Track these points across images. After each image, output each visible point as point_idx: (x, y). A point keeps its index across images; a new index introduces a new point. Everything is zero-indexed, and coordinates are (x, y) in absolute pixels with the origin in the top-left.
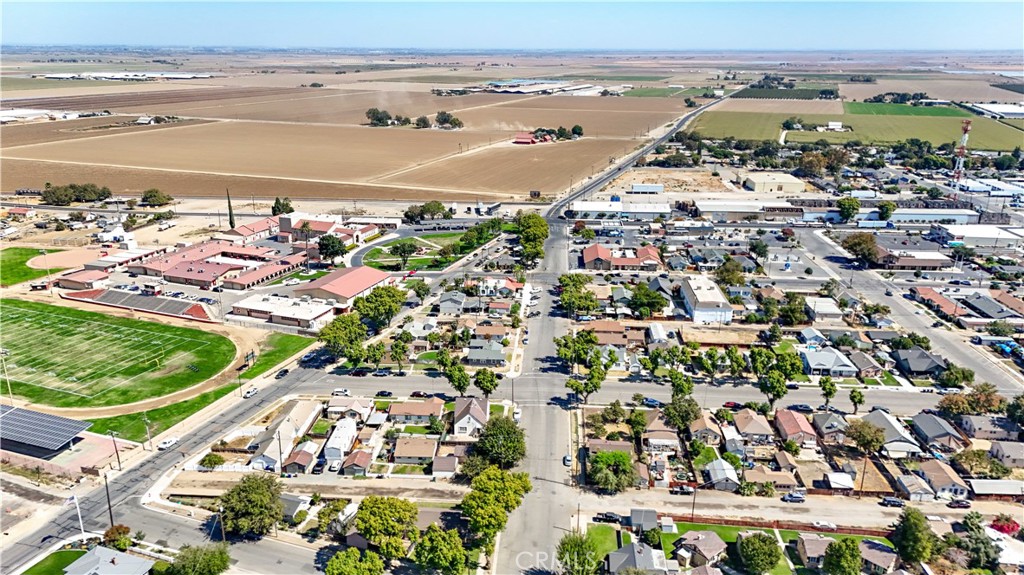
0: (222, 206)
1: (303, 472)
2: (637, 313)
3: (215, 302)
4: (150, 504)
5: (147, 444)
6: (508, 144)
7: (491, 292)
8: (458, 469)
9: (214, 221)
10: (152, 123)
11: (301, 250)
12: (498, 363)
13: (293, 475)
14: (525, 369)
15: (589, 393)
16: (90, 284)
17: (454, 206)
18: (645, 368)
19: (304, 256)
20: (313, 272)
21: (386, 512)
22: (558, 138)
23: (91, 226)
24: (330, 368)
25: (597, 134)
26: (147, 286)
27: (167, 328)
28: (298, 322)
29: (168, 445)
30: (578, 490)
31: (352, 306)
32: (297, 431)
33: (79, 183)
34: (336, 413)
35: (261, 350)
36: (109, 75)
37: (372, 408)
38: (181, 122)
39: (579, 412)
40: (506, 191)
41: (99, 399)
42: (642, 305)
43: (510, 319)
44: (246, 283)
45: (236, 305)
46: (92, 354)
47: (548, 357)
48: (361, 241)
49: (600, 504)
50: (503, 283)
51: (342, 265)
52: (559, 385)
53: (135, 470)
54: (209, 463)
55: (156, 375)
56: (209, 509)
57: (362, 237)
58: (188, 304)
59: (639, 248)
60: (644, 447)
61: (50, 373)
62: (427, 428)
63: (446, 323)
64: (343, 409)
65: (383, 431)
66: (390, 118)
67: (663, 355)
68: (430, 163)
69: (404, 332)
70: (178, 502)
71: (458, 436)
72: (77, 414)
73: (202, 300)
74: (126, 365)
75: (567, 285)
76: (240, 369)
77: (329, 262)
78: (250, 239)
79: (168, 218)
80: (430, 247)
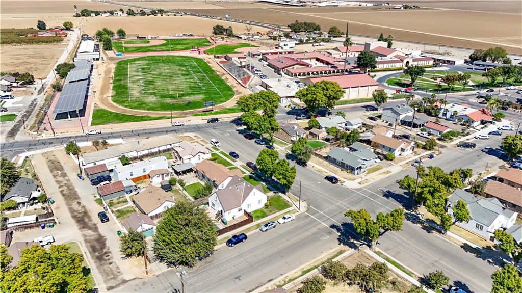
7: (451, 116)
10: (402, 8)
12: (351, 169)
14: (374, 185)
19: (354, 67)
38: (419, 9)
41: (130, 103)
44: (293, 72)
50: (469, 112)
55: (170, 101)
58: (248, 75)
61: (143, 88)
72: (109, 106)
74: (171, 93)
76: (205, 111)
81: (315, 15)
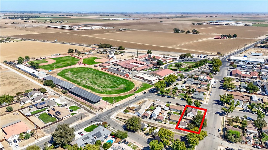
0: (135, 51)
1: (147, 118)
2: (248, 91)
3: (131, 74)
4: (112, 118)
5: (113, 104)
6: (212, 39)
7: (202, 79)
8: (187, 126)
9: (133, 54)
10: (123, 30)
11: (152, 63)
12: (202, 99)
13: (144, 118)
14: (210, 102)
15: (229, 112)
16: (106, 66)
17: (194, 55)
18: (249, 108)
19: (153, 65)
20: (154, 69)
21: (166, 133)
22: (228, 38)
23: (108, 53)
24: (156, 93)
25: (241, 37)
26: (117, 68)
27: (120, 78)
28: (149, 81)
29: (117, 106)
30: (222, 139)
31: (163, 78)
32: (146, 108)
33: (106, 43)
34: (156, 105)
35: (140, 87)
36: (115, 19)
37: (165, 105)
38: (129, 30)
39: (225, 117)
40: (210, 52)
41: (105, 92)
42: (250, 89)
43: (207, 88)
44: (139, 70)
45: (136, 75)
46: (104, 82)
47: (217, 100)
48: (167, 62)
49: (228, 145)
50: (206, 78)
51: (162, 68)
52: (220, 109)
53: (110, 110)
54: (126, 111)
55: (117, 89)
56: (124, 122)
57: (168, 61)
58: (125, 73)
59: (251, 72)
60: (245, 132)
61: (96, 85)
62: (179, 113)
63: (187, 86)
64: (158, 104)
65: (167, 112)
66: (179, 31)
67: (255, 105)
68: (189, 43)
69: (176, 87)
70: (118, 119)
71: (187, 117)
72: (100, 95)
73: (128, 73)
74: (111, 86)
75: (226, 80)
76: (135, 90)
77: (159, 67)
78: (141, 59)
79: (123, 53)
80: (186, 65)
81: (90, 36)
